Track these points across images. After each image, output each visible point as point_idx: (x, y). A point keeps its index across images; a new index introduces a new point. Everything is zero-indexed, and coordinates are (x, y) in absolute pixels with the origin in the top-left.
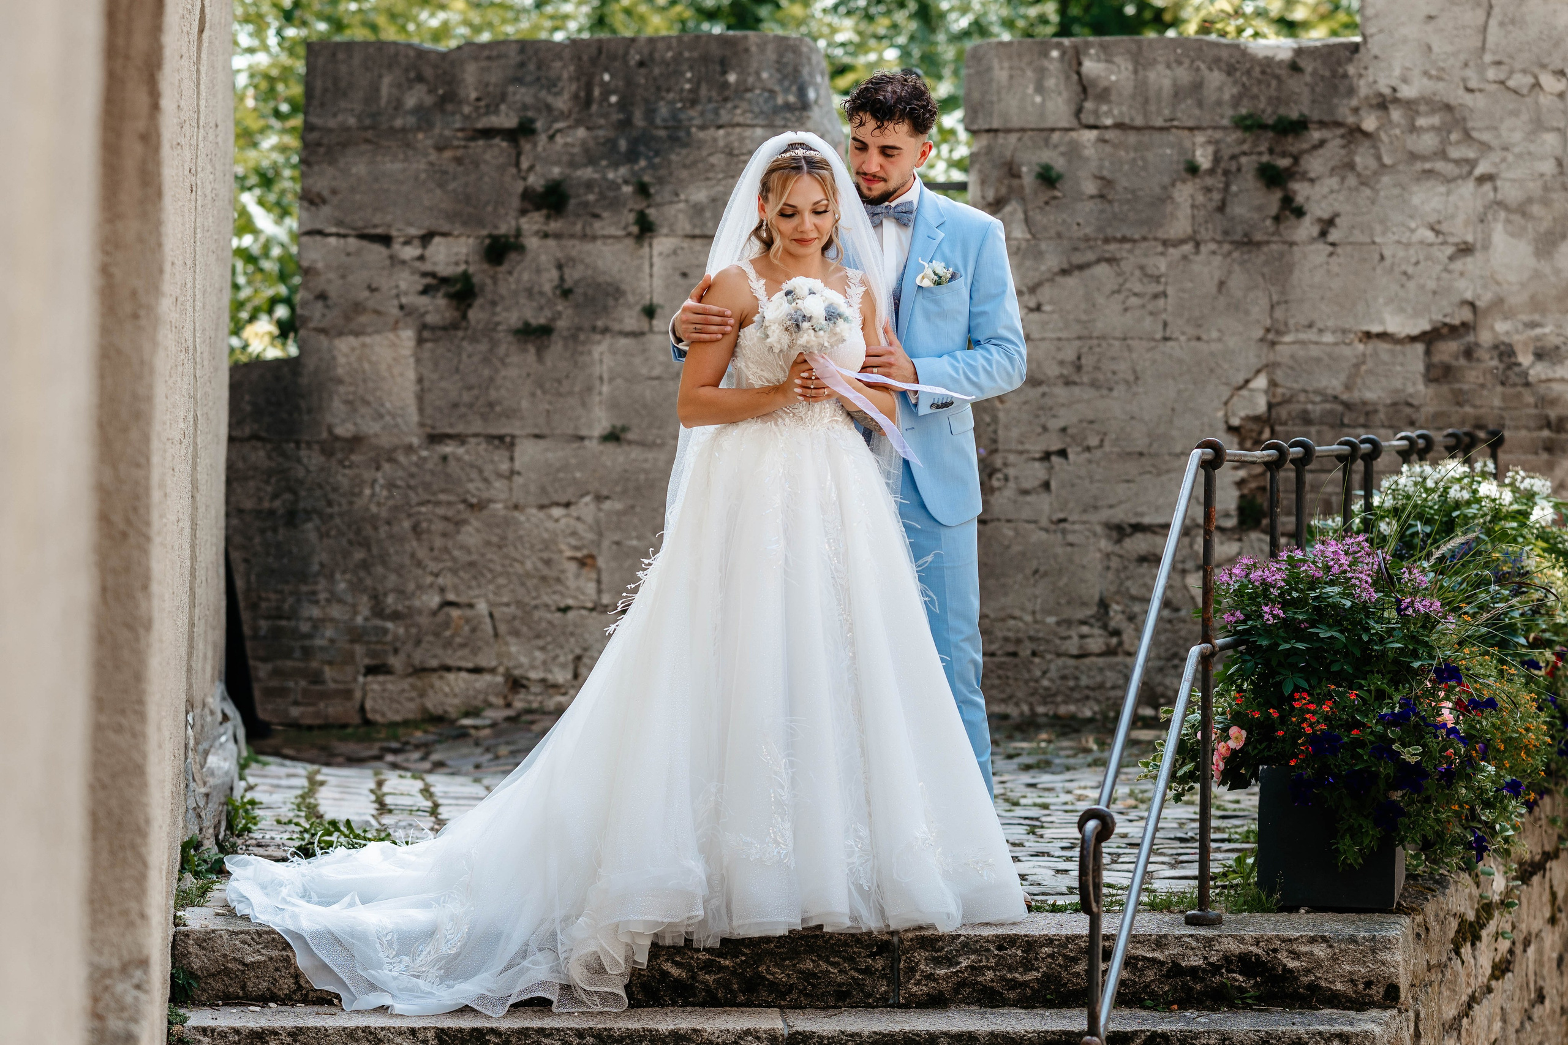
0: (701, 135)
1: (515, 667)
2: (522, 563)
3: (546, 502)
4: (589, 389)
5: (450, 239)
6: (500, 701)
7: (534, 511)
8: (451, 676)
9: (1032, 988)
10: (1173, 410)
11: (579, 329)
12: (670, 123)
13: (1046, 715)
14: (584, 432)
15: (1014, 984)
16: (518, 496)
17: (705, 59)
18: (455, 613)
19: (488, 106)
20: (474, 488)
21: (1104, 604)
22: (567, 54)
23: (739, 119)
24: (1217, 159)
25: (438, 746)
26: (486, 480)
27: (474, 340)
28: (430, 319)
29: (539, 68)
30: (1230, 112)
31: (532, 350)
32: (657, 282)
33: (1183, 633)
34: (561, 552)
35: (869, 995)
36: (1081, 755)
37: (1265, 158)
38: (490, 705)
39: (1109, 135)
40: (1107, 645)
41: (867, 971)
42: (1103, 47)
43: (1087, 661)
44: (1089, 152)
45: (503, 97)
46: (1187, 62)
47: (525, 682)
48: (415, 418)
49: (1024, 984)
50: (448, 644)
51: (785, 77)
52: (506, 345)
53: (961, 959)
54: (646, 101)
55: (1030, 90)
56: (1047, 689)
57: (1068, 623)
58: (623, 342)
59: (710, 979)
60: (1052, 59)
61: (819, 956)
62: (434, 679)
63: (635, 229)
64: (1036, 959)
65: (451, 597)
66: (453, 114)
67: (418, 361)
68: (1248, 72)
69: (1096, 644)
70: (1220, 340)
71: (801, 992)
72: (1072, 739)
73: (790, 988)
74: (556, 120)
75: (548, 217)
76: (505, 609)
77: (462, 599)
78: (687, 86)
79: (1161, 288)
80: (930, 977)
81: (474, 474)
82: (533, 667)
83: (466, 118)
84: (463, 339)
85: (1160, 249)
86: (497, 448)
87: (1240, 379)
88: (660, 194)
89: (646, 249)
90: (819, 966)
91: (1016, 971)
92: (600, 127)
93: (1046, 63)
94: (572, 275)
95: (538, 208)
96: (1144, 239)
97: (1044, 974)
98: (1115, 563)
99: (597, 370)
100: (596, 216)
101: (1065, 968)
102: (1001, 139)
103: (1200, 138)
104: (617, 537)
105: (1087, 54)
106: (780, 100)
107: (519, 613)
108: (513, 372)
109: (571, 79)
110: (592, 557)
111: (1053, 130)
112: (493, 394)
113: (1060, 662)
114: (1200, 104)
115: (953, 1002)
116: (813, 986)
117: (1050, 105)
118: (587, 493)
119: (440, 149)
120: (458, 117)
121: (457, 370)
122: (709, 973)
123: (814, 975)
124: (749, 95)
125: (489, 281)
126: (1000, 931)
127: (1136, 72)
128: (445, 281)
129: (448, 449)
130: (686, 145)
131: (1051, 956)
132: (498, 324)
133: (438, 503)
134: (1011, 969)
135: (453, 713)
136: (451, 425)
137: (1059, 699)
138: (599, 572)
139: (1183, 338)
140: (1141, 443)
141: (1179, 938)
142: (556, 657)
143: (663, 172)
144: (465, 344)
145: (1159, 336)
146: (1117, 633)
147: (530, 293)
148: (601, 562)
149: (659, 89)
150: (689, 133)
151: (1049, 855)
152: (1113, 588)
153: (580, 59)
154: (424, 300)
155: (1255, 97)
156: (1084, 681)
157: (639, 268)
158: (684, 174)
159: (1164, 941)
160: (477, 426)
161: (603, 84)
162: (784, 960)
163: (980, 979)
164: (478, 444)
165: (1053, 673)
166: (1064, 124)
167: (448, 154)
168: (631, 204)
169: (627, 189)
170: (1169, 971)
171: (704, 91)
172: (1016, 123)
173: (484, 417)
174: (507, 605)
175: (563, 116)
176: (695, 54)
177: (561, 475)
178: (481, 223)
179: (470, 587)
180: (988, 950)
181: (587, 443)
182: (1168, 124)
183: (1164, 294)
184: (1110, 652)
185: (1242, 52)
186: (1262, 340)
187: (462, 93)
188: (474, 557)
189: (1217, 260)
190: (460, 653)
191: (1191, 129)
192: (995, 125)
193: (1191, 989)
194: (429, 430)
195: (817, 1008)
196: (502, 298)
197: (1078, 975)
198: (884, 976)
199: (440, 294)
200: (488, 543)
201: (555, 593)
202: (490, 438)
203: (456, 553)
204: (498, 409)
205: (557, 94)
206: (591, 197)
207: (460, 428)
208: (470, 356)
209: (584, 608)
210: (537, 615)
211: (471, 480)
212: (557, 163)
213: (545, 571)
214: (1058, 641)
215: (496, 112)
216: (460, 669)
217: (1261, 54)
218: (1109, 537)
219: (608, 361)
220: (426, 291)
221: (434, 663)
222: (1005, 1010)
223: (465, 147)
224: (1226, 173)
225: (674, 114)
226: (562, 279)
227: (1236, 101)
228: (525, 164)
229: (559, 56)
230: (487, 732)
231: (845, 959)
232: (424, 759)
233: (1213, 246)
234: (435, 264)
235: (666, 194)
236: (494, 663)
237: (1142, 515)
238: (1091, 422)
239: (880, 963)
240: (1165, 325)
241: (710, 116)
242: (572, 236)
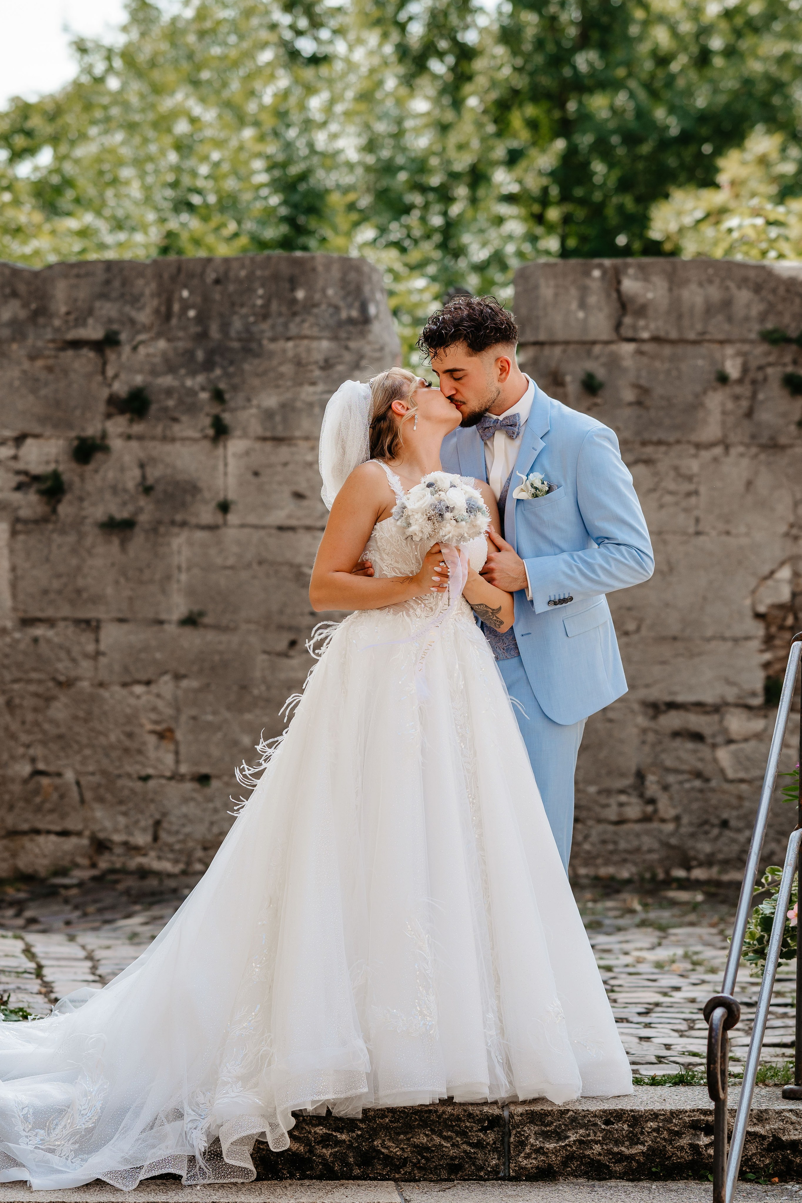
0: (272, 346)
1: (101, 830)
2: (106, 735)
3: (128, 679)
4: (168, 578)
5: (41, 441)
6: (85, 862)
7: (117, 688)
8: (41, 839)
9: (638, 1162)
10: (705, 598)
11: (159, 522)
12: (244, 335)
13: (587, 876)
14: (163, 616)
15: (620, 1158)
16: (102, 674)
17: (276, 277)
18: (45, 781)
19: (76, 320)
20: (63, 667)
21: (640, 776)
22: (149, 272)
23: (306, 332)
24: (745, 370)
25: (31, 904)
26: (74, 660)
27: (63, 532)
28: (24, 513)
29: (124, 284)
30: (756, 327)
31: (116, 541)
32: (232, 481)
33: (714, 802)
34: (141, 726)
35: (481, 1168)
36: (628, 916)
37: (790, 369)
38: (77, 866)
39: (646, 347)
40: (644, 812)
41: (479, 1145)
42: (642, 268)
43: (625, 827)
44: (628, 363)
45: (90, 312)
46: (717, 281)
47: (109, 845)
48: (8, 603)
49: (630, 1158)
50: (38, 809)
51: (348, 294)
52: (92, 536)
53: (569, 1134)
54: (221, 315)
55: (574, 306)
56: (588, 852)
57: (608, 792)
58: (200, 535)
59: (327, 1152)
60: (594, 279)
61: (432, 1131)
62: (26, 841)
63: (211, 432)
64: (642, 1133)
65: (41, 766)
66: (44, 326)
67: (12, 551)
68: (774, 291)
69: (634, 810)
70: (747, 534)
71: (414, 1165)
72: (614, 900)
73: (405, 1161)
74: (138, 332)
75: (131, 421)
76: (91, 778)
77: (52, 769)
78: (259, 302)
79: (691, 487)
80: (539, 1151)
81: (63, 655)
82: (116, 830)
83: (57, 330)
84: (53, 531)
85: (692, 451)
86: (84, 630)
87: (766, 570)
88: (235, 400)
89: (220, 451)
90: (432, 1140)
91: (623, 1144)
92: (179, 339)
93: (588, 282)
94: (154, 474)
95: (122, 412)
96: (678, 442)
97: (650, 1148)
98: (651, 737)
99: (175, 560)
100: (175, 420)
101: (670, 1142)
102: (547, 350)
103: (730, 350)
104: (193, 712)
105: (626, 273)
106: (344, 315)
107: (104, 781)
108: (98, 562)
109: (152, 295)
110: (170, 730)
111: (594, 343)
112: (80, 582)
113: (601, 827)
114: (730, 319)
115: (562, 1174)
116: (427, 1159)
117: (592, 321)
118: (165, 673)
119: (32, 358)
120: (49, 330)
121: (47, 560)
122: (326, 1147)
123: (427, 1149)
124: (315, 310)
125: (76, 479)
126: (606, 1106)
127: (670, 290)
128: (36, 479)
129: (39, 631)
130: (258, 355)
131: (657, 1130)
132: (85, 517)
133: (29, 681)
134: (617, 1143)
135: (43, 873)
136: (42, 610)
137: (599, 861)
138: (177, 743)
139: (714, 533)
140: (674, 628)
141: (779, 1113)
142: (137, 822)
143: (236, 380)
144: (55, 536)
145: (691, 530)
146: (652, 801)
147: (115, 490)
148: (179, 735)
149: (233, 304)
150: (260, 345)
151: (628, 1021)
152: (649, 760)
153: (160, 276)
154: (17, 497)
155: (780, 314)
156: (623, 845)
157: (214, 468)
158: (256, 382)
159: (765, 1116)
160: (66, 611)
161: (181, 299)
162: (399, 1134)
163: (588, 1152)
164: (67, 627)
165: (594, 838)
166: (605, 337)
167: (40, 363)
168: (207, 409)
169: (204, 396)
170: (770, 1144)
171: (274, 306)
172: (560, 335)
173: (72, 603)
174: (93, 774)
175: (145, 329)
176: (267, 273)
177: (143, 656)
178: (70, 426)
179: (58, 758)
180: (595, 1125)
181: (166, 627)
182: (699, 338)
183: (696, 493)
184: (646, 819)
185: (767, 273)
186: (787, 535)
187: (53, 307)
188: (63, 730)
189: (745, 462)
190: (49, 818)
191: (722, 342)
192: (542, 337)
193: (791, 1162)
194: (21, 615)
195: (431, 1181)
196: (89, 494)
197: (682, 1148)
198: (495, 1150)
199: (33, 490)
200: (75, 718)
201: (137, 762)
202: (78, 622)
203: (46, 726)
204: (85, 595)
205: (141, 309)
206: (171, 403)
207: (50, 613)
208: (60, 546)
209: (162, 776)
210: (120, 783)
211: (59, 660)
212: (140, 371)
213: (127, 743)
214: (597, 809)
215: (84, 324)
216: (49, 832)
217: (786, 274)
218: (645, 714)
219: (186, 552)
220: (19, 487)
221: (25, 827)
222: (612, 1183)
223: (56, 357)
224: (754, 382)
225: (247, 329)
226: (144, 477)
227: (763, 317)
228: (110, 372)
229: (141, 275)
230: (74, 891)
231: (457, 1133)
232: (18, 915)
233: (741, 449)
234: (27, 463)
235: (239, 399)
236: (79, 827)
237: (675, 693)
238: (629, 609)
239: (491, 1137)
240: (697, 520)
241: (280, 329)
242: (153, 438)
